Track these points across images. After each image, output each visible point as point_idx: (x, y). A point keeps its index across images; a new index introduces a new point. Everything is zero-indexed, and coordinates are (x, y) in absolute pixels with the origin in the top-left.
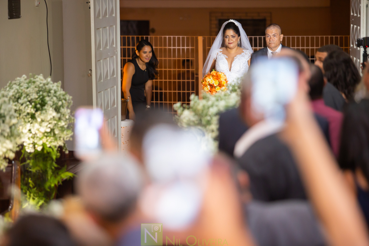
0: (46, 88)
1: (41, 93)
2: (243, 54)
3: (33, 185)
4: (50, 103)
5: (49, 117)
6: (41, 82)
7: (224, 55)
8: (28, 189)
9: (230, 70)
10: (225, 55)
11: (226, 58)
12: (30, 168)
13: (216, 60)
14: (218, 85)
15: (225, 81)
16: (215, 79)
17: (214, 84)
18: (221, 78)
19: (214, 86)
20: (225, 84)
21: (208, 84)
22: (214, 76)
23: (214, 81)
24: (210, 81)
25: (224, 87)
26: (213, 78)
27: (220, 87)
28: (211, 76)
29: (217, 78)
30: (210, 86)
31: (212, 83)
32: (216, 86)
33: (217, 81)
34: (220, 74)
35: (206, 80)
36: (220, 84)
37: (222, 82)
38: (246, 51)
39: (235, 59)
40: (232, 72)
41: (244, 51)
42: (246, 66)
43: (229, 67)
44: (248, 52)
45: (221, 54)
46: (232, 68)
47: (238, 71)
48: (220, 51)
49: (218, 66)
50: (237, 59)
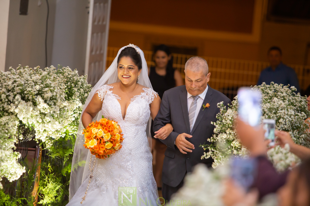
0: (73, 80)
1: (69, 83)
2: (143, 94)
3: (51, 170)
4: (78, 94)
5: (75, 107)
6: (70, 73)
7: (115, 95)
8: (47, 174)
9: (124, 117)
10: (117, 96)
11: (118, 100)
12: (50, 154)
13: (102, 101)
14: (109, 140)
15: (120, 135)
16: (106, 130)
17: (104, 137)
18: (114, 129)
19: (103, 140)
20: (119, 139)
21: (94, 136)
22: (105, 126)
23: (104, 133)
24: (98, 132)
25: (118, 143)
26: (104, 128)
27: (112, 142)
28: (100, 125)
29: (109, 130)
30: (97, 140)
31: (101, 136)
32: (106, 141)
33: (109, 133)
34: (114, 124)
35: (92, 131)
36: (112, 139)
37: (116, 136)
38: (147, 90)
39: (131, 101)
40: (126, 121)
41: (144, 90)
42: (147, 112)
43: (122, 114)
44: (151, 92)
45: (112, 93)
46: (128, 115)
47: (135, 119)
48: (109, 89)
49: (105, 111)
50: (134, 101)
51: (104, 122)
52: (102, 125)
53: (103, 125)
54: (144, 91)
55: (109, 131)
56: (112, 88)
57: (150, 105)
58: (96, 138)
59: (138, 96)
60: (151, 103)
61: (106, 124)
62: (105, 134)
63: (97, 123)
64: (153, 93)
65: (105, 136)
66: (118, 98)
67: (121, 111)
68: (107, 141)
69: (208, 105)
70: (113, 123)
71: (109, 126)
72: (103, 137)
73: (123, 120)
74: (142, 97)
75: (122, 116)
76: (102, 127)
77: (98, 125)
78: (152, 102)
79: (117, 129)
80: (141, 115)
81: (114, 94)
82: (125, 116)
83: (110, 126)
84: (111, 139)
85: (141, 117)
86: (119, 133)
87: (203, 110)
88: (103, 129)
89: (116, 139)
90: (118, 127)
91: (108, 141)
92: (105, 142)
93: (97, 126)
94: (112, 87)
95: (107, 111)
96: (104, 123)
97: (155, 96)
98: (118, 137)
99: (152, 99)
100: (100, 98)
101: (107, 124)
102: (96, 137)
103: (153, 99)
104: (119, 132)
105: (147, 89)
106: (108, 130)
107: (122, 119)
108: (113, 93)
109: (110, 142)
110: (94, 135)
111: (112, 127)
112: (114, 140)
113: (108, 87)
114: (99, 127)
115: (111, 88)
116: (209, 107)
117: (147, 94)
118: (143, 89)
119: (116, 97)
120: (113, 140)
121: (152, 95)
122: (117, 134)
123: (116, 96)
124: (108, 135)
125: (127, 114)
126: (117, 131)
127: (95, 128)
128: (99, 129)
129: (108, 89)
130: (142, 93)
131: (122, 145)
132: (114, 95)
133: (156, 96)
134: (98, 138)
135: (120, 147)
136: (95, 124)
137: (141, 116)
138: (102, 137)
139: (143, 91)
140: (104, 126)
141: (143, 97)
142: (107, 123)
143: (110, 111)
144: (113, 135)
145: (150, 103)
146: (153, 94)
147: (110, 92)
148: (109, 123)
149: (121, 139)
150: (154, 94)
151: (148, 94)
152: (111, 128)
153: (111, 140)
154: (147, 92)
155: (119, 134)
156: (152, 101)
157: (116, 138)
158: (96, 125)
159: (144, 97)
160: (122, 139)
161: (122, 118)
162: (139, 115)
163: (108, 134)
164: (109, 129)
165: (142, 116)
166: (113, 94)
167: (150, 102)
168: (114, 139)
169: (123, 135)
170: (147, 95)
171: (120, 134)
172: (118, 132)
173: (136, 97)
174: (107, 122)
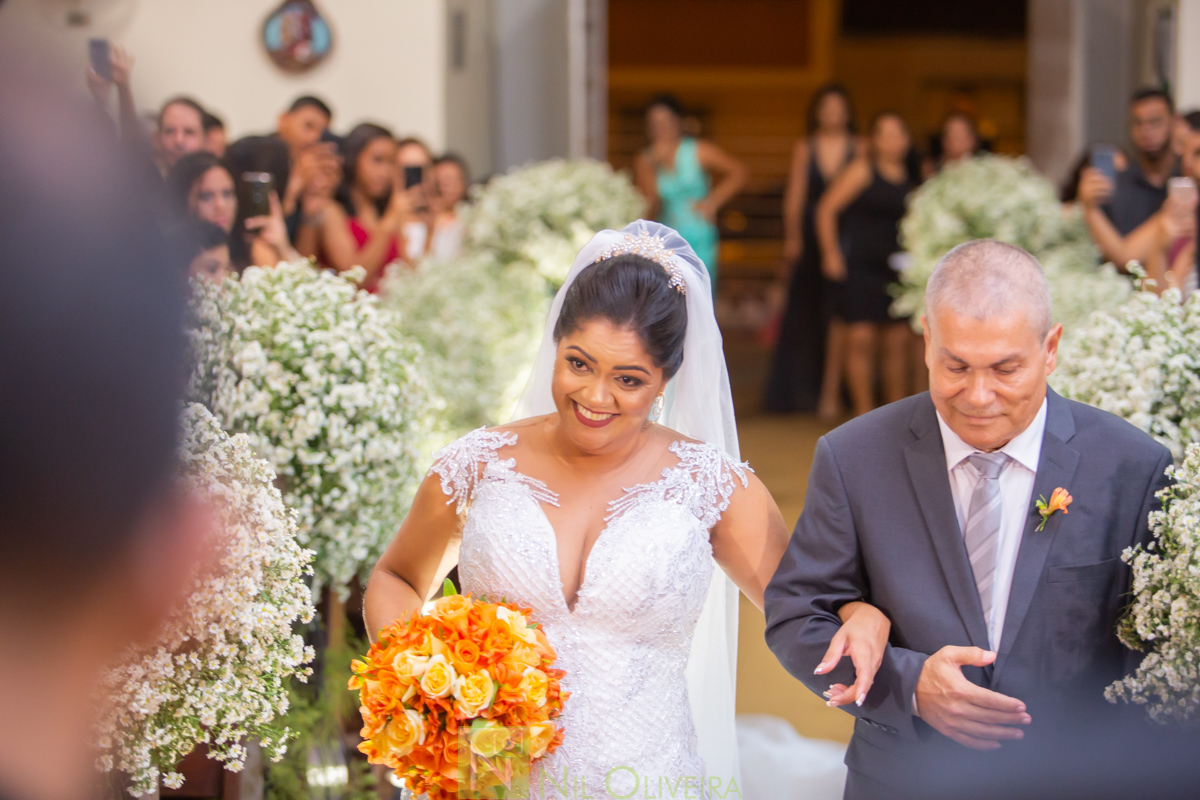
2: (673, 475)
7: (532, 480)
9: (572, 600)
10: (541, 484)
11: (546, 506)
14: (486, 710)
15: (543, 678)
16: (468, 656)
17: (457, 695)
18: (510, 649)
19: (457, 712)
20: (541, 701)
21: (407, 696)
22: (461, 636)
23: (459, 675)
24: (424, 673)
25: (538, 719)
26: (453, 649)
27: (503, 719)
28: (432, 636)
29: (485, 655)
30: (422, 717)
31: (443, 693)
32: (470, 716)
33: (485, 673)
34: (507, 621)
35: (395, 665)
36: (504, 702)
37: (523, 685)
38: (692, 450)
39: (610, 513)
40: (583, 617)
41: (680, 454)
42: (694, 571)
43: (562, 580)
44: (712, 460)
45: (511, 469)
46: (591, 585)
47: (629, 609)
48: (498, 450)
49: (477, 563)
50: (627, 515)
51: (451, 614)
52: (443, 630)
53: (448, 631)
54: (680, 459)
55: (483, 662)
56: (510, 444)
57: (715, 535)
58: (416, 706)
59: (647, 487)
60: (718, 522)
61: (463, 626)
62: (462, 677)
63: (418, 626)
64: (723, 464)
65: (462, 688)
66: (544, 497)
67: (560, 567)
68: (476, 715)
69: (1061, 498)
70: (503, 613)
71: (481, 632)
72: (454, 699)
73: (567, 611)
74: (667, 492)
75: (563, 590)
76: (443, 640)
77: (422, 634)
78: (719, 518)
79: (525, 644)
80: (660, 587)
81: (523, 473)
82: (579, 593)
83: (485, 635)
84: (498, 700)
85: (661, 601)
86: (538, 668)
87: (1040, 528)
88: (449, 652)
89: (524, 703)
90: (530, 636)
91: (484, 715)
92: (469, 722)
93: (419, 641)
94: (509, 437)
95: (483, 563)
96: (452, 623)
97: (737, 479)
98: (536, 689)
99: (720, 498)
100: (450, 497)
101: (471, 623)
102: (417, 698)
103: (725, 497)
104: (538, 664)
105: (694, 446)
106: (477, 658)
107: (565, 606)
108: (514, 469)
109: (495, 718)
110: (407, 687)
111: (499, 639)
112: (518, 710)
113: (490, 440)
114: (432, 641)
115: (506, 445)
116: (1068, 507)
117: (694, 476)
118: (675, 448)
119: (531, 492)
120: (511, 705)
121: (718, 476)
122: (530, 670)
123: (532, 487)
124: (480, 684)
125: (590, 581)
126: (527, 655)
127: (409, 653)
128: (430, 656)
129: (491, 451)
130: (666, 472)
131: (562, 730)
132: (523, 483)
133: (745, 480)
134: (427, 701)
135: (554, 743)
136: (405, 632)
137: (661, 596)
138: (450, 698)
139: (675, 460)
140: (455, 635)
141: (672, 492)
142: (473, 617)
143: (496, 563)
144: (505, 681)
145: (712, 523)
146: (723, 471)
147: (500, 467)
148: (479, 618)
149: (554, 698)
150: (732, 471)
151: (700, 477)
152: (493, 643)
153: (500, 709)
154: (692, 464)
155: (540, 673)
156: (722, 513)
157: (524, 697)
158: (414, 636)
159: (680, 495)
160: (558, 698)
161: (563, 599)
162: (652, 587)
163: (479, 678)
164: (482, 648)
165: (670, 596)
166: (520, 477)
167: (713, 516)
168: (512, 700)
169: (560, 674)
170: (695, 481)
171: (546, 671)
172: (536, 660)
173: (636, 495)
174: (472, 612)
